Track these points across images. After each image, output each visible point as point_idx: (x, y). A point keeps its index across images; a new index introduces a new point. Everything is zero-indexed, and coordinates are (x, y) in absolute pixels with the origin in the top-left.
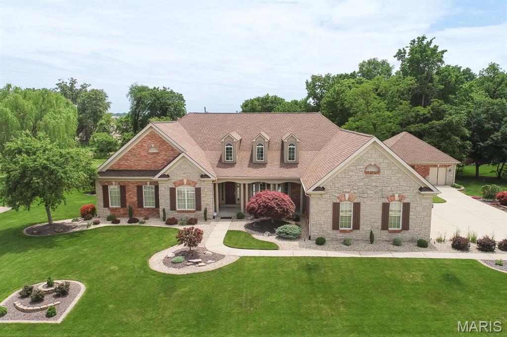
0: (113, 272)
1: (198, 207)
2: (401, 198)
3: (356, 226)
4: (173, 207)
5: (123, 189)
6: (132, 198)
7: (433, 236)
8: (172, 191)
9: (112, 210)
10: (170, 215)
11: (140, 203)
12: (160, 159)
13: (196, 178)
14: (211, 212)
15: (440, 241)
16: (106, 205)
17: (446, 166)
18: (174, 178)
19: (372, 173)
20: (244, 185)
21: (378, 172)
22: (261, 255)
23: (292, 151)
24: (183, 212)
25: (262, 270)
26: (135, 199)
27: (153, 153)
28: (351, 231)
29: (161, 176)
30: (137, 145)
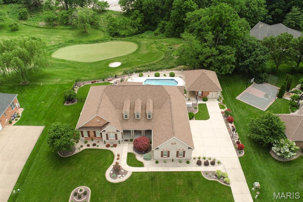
1: (117, 139)
4: (107, 139)
5: (88, 132)
6: (92, 134)
7: (193, 156)
8: (107, 135)
9: (85, 138)
10: (108, 142)
11: (95, 136)
12: (101, 124)
13: (115, 131)
14: (121, 141)
15: (194, 158)
16: (83, 136)
17: (216, 92)
18: (107, 131)
19: (173, 144)
20: (132, 131)
21: (175, 144)
22: (139, 171)
23: (149, 116)
24: (111, 140)
26: (93, 135)
27: (98, 122)
28: (167, 157)
29: (103, 131)
30: (92, 120)
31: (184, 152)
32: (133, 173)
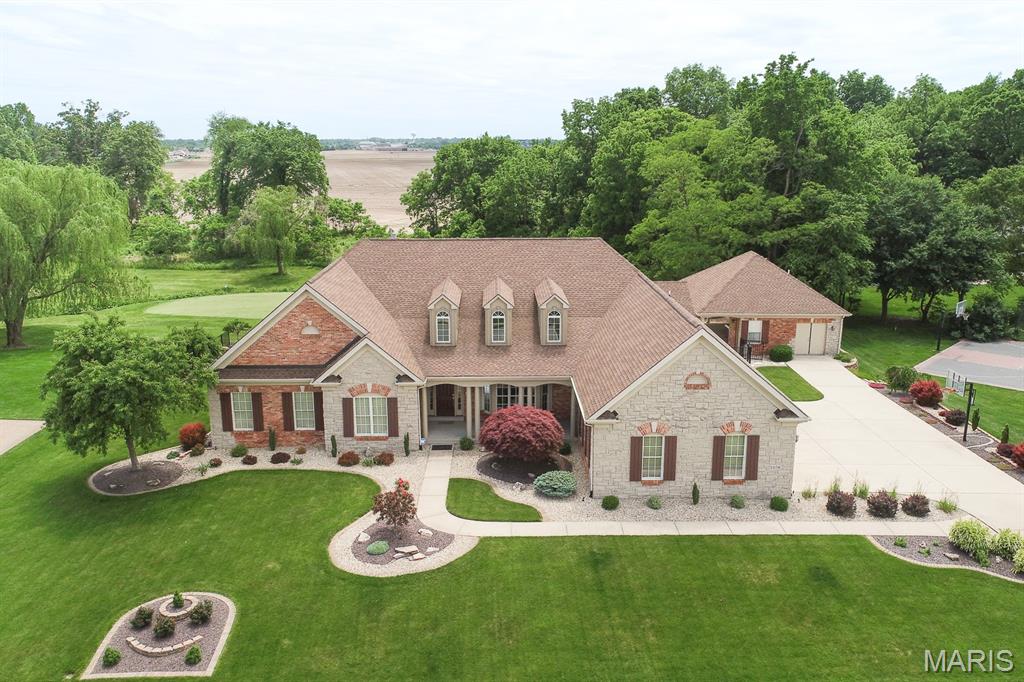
0: (273, 575)
1: (393, 431)
2: (745, 426)
3: (670, 475)
4: (348, 431)
5: (257, 399)
6: (273, 414)
7: (798, 487)
8: (347, 404)
9: (239, 435)
10: (346, 446)
11: (289, 424)
12: (324, 348)
13: (388, 380)
14: (415, 439)
15: (807, 495)
16: (227, 426)
17: (825, 321)
18: (348, 381)
19: (696, 387)
20: (473, 389)
21: (707, 386)
22: (514, 535)
23: (555, 324)
24: (367, 438)
25: (518, 566)
26: (280, 415)
27: (311, 336)
28: (660, 482)
29: (327, 380)
30: (280, 323)
31: (754, 442)
32: (484, 541)
